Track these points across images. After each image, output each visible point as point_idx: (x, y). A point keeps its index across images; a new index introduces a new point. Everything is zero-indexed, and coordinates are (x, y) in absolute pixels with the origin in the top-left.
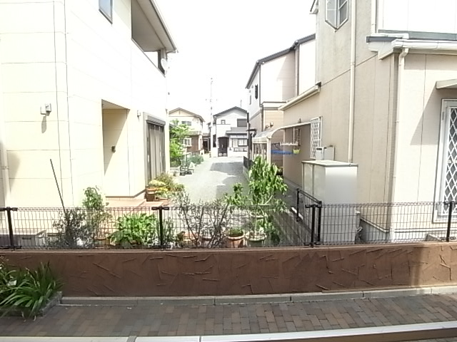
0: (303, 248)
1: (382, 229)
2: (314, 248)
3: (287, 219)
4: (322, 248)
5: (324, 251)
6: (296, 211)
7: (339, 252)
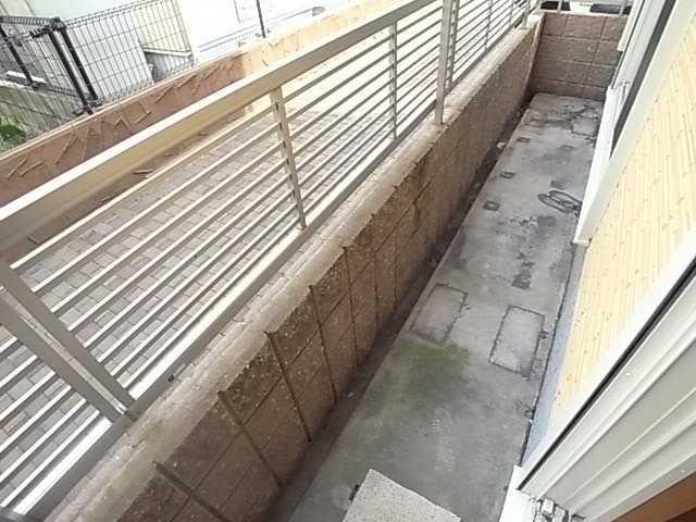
0: (76, 123)
1: (180, 54)
2: (96, 114)
3: (13, 99)
4: (106, 108)
5: (115, 113)
6: (23, 76)
7: (138, 104)
